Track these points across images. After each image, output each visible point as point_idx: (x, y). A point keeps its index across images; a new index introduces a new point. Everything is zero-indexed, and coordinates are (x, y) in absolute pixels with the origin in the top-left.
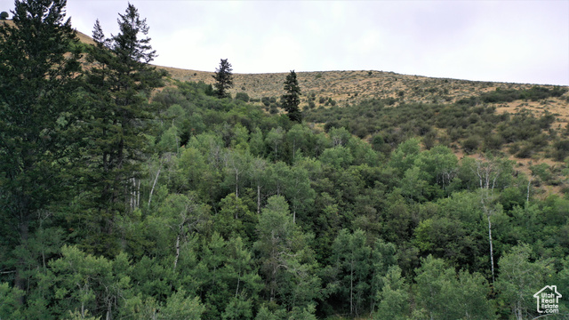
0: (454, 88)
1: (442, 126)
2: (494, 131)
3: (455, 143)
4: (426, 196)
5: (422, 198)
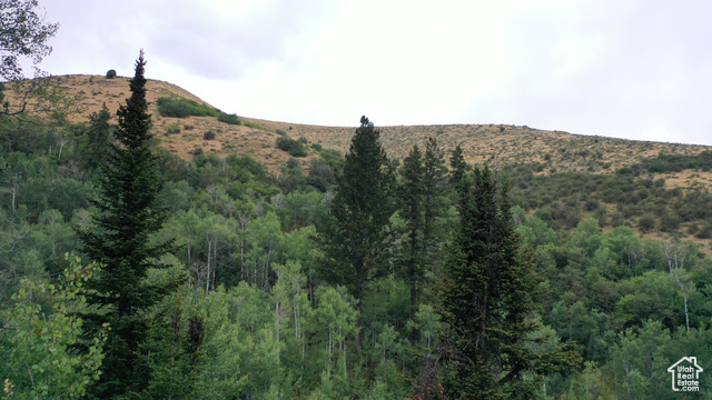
0: (608, 151)
1: (610, 201)
2: (667, 207)
3: (628, 221)
4: (616, 274)
5: (613, 276)
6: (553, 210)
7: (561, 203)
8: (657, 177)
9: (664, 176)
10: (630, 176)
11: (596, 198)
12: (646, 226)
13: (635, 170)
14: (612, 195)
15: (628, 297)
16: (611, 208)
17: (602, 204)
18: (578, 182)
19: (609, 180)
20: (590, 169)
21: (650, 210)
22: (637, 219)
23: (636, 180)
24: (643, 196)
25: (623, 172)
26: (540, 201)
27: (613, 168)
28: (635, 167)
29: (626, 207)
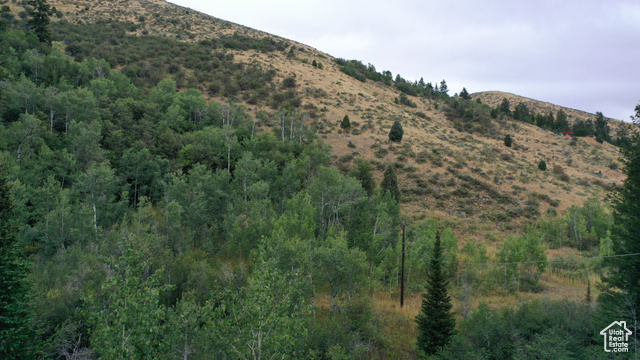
0: (196, 24)
1: (189, 67)
2: (232, 78)
3: (201, 85)
4: (184, 128)
5: (181, 130)
6: (138, 68)
7: (147, 63)
8: (229, 52)
9: (234, 52)
10: (208, 48)
11: (178, 62)
12: (213, 91)
13: (213, 43)
14: (191, 62)
15: (189, 146)
16: (189, 73)
17: (183, 68)
18: (165, 46)
19: (192, 48)
20: (178, 37)
21: (219, 78)
22: (208, 84)
23: (213, 52)
24: (216, 66)
25: (204, 43)
26: (128, 59)
27: (197, 39)
28: (214, 41)
29: (201, 74)
